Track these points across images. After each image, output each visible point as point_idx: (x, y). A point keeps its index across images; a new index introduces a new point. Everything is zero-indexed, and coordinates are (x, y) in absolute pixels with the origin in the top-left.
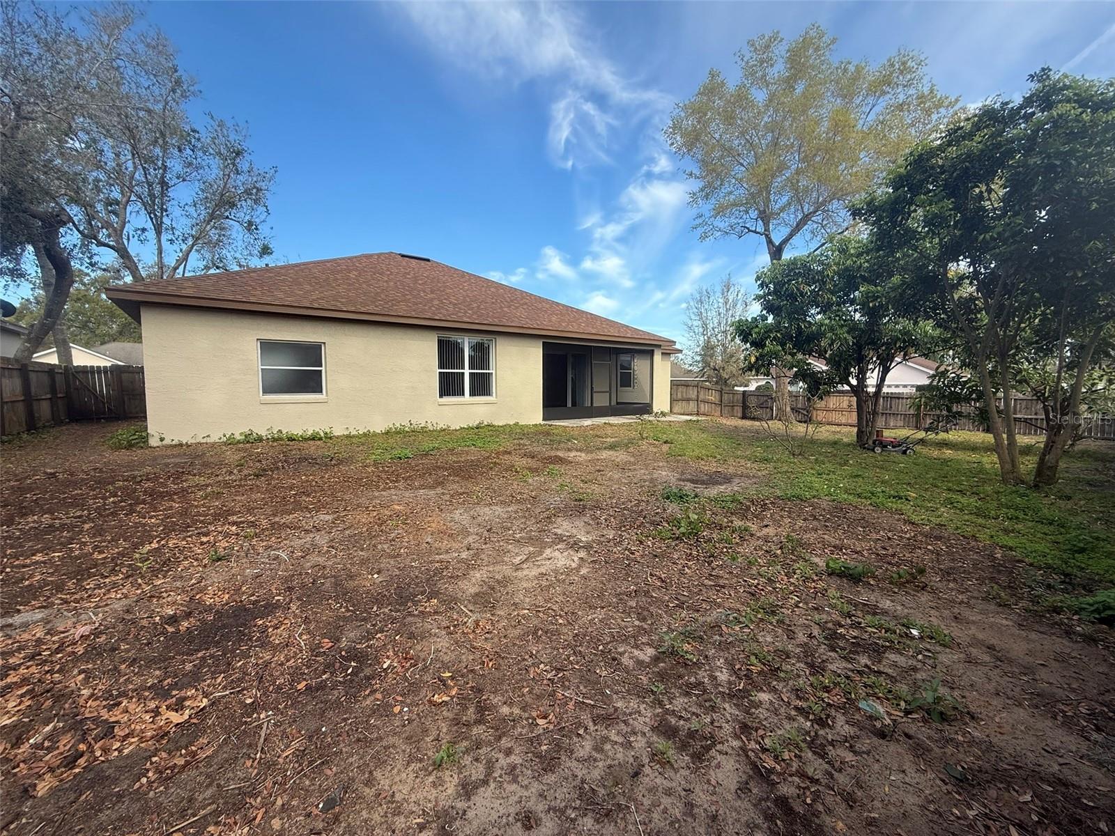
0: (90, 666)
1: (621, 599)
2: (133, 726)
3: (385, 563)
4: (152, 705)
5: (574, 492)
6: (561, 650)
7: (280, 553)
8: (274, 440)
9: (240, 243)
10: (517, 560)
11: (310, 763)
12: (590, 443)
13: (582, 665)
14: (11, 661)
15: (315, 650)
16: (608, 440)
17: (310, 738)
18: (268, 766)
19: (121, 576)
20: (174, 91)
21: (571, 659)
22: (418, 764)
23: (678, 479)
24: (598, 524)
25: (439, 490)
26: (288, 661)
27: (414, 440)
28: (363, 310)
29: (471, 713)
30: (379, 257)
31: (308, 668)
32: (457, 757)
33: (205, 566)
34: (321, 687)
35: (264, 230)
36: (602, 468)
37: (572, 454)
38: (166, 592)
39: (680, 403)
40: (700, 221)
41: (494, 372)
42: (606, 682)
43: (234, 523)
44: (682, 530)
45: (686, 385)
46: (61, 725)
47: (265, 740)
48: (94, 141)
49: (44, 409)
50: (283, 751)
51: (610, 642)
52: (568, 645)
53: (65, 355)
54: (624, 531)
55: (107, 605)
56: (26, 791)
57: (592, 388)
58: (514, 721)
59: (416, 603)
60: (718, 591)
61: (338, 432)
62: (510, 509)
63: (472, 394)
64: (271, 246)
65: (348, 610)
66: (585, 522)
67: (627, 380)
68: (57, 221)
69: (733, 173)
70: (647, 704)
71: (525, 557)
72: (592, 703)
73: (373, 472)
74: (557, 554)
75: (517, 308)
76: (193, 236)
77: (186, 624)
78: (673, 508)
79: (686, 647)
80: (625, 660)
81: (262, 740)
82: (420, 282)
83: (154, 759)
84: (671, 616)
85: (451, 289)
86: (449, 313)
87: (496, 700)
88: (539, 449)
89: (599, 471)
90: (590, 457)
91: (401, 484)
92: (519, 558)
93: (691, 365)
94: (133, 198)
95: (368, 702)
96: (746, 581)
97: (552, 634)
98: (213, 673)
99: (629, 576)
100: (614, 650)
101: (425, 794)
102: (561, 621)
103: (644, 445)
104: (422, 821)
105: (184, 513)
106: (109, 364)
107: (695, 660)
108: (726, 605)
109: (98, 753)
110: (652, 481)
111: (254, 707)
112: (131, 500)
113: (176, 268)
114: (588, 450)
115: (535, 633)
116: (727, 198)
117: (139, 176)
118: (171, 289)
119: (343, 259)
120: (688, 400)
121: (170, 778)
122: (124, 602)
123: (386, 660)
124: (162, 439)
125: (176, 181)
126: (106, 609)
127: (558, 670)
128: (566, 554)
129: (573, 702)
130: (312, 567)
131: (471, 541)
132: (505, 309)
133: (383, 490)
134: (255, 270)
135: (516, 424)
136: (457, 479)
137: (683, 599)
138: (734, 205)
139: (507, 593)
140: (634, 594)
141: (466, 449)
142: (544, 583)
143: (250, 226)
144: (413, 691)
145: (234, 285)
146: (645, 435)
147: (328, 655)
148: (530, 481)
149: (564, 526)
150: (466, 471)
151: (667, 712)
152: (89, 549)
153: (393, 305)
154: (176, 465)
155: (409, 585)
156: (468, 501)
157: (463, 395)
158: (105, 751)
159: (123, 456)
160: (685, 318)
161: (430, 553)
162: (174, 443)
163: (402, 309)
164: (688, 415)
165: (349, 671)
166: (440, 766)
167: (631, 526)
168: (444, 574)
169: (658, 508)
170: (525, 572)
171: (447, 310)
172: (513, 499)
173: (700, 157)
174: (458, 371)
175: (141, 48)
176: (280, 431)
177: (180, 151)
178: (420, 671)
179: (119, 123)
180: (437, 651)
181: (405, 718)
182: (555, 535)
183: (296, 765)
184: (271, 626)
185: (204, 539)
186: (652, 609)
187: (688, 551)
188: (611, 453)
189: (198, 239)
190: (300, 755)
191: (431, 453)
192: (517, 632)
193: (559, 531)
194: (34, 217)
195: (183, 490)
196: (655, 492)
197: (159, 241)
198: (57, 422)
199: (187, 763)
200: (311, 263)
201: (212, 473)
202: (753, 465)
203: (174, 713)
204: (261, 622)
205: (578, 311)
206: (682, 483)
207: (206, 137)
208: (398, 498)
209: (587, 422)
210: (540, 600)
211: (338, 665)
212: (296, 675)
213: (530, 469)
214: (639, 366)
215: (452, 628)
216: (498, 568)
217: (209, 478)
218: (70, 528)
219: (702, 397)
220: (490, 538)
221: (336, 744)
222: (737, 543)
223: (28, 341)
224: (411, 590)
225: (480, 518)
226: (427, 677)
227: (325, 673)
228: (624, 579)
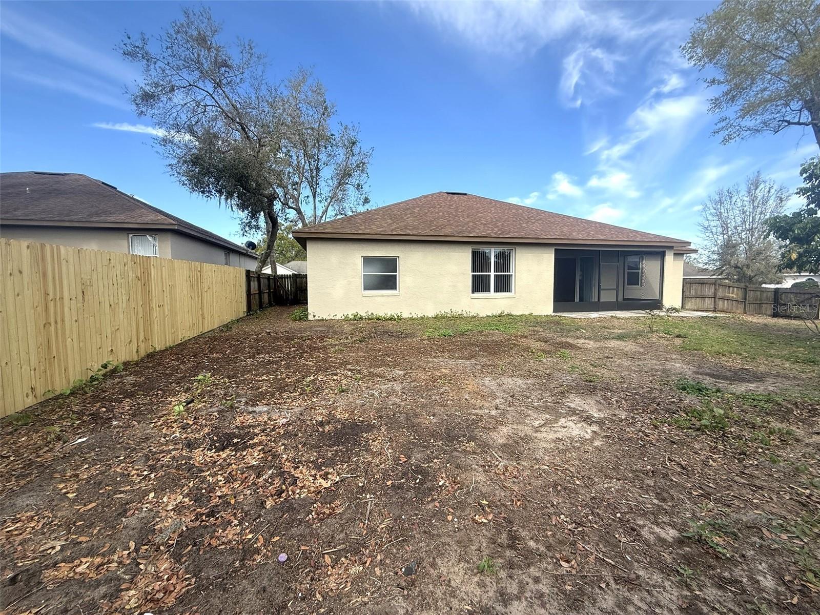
0: (286, 442)
1: (637, 476)
2: (305, 482)
3: (438, 409)
4: (313, 472)
5: (584, 374)
6: (580, 508)
7: (374, 392)
8: (369, 319)
9: (353, 198)
10: (536, 423)
11: (397, 538)
12: (599, 333)
13: (600, 526)
14: (255, 431)
15: (396, 460)
16: (616, 331)
17: (395, 520)
18: (372, 531)
19: (298, 393)
20: (324, 114)
21: (590, 517)
22: (466, 564)
23: (694, 372)
24: (609, 404)
25: (473, 361)
26: (381, 464)
27: (454, 324)
28: (423, 233)
29: (503, 538)
30: (433, 196)
31: (392, 472)
32: (495, 569)
33: (336, 394)
34: (400, 487)
35: (366, 188)
36: (610, 356)
37: (582, 341)
38: (318, 406)
39: (693, 300)
40: (724, 124)
41: (513, 274)
42: (625, 549)
43: (350, 370)
44: (704, 422)
45: (702, 283)
46: (275, 472)
47: (370, 513)
48: (289, 151)
49: (266, 297)
50: (380, 524)
51: (628, 513)
52: (586, 504)
53: (274, 269)
54: (636, 414)
55: (292, 409)
56: (262, 503)
57: (599, 286)
58: (540, 556)
59: (460, 443)
60: (754, 491)
61: (405, 315)
62: (529, 382)
63: (496, 290)
64: (369, 198)
65: (415, 438)
66: (596, 401)
67: (634, 279)
68: (272, 198)
69: (768, 69)
70: (672, 582)
71: (543, 422)
72: (613, 563)
73: (428, 344)
74: (571, 423)
75: (534, 223)
76: (330, 197)
77: (327, 428)
78: (689, 399)
79: (716, 539)
80: (645, 533)
81: (368, 512)
82: (460, 210)
83: (315, 505)
84: (695, 504)
85: (482, 213)
86: (482, 231)
87: (524, 533)
88: (551, 335)
89: (608, 358)
90: (598, 345)
91: (446, 354)
92: (538, 422)
93: (706, 264)
94: (304, 180)
95: (430, 507)
96: (793, 488)
97: (571, 492)
98: (342, 461)
99: (645, 456)
100: (632, 521)
101: (472, 589)
102: (578, 482)
103: (654, 338)
104: (471, 609)
105: (325, 360)
106: (291, 273)
107: (728, 555)
108: (767, 508)
109: (290, 493)
110: (664, 371)
111: (363, 490)
112: (302, 351)
113: (322, 217)
114: (595, 339)
115: (555, 487)
116: (759, 96)
117: (307, 167)
118: (321, 229)
119: (410, 200)
120: (703, 297)
121: (323, 520)
122: (299, 409)
123: (441, 480)
124: (314, 316)
125: (323, 166)
126: (292, 411)
127: (579, 524)
128: (580, 425)
129: (594, 556)
130: (393, 405)
131: (499, 403)
132: (524, 225)
133: (435, 357)
134: (361, 214)
135: (531, 314)
136: (485, 354)
137: (708, 489)
138: (770, 100)
139: (529, 449)
140: (651, 474)
141: (491, 332)
142: (561, 447)
143: (359, 187)
144: (460, 508)
145: (350, 224)
146: (654, 329)
147: (404, 467)
148: (545, 361)
149: (576, 402)
150: (493, 349)
151: (697, 597)
152: (284, 376)
153: (442, 228)
154: (321, 331)
155: (454, 428)
156: (495, 372)
157: (489, 291)
158: (294, 492)
159: (296, 325)
160: (701, 220)
161: (468, 407)
162: (320, 319)
163: (447, 231)
164: (703, 311)
165: (418, 481)
166: (482, 571)
167: (644, 411)
168: (479, 424)
169: (673, 397)
170: (544, 435)
171: (480, 229)
172: (529, 374)
173: (725, 62)
174: (486, 273)
175: (310, 94)
176: (372, 314)
177: (326, 148)
178: (465, 494)
179: (299, 139)
180: (476, 482)
181: (456, 526)
182: (569, 408)
183: (388, 536)
184: (371, 439)
185: (335, 378)
186: (672, 492)
187: (713, 444)
188: (619, 342)
189: (333, 198)
190: (390, 530)
191: (466, 333)
192: (540, 482)
193: (572, 405)
194: (264, 196)
195: (325, 347)
196: (668, 381)
197: (315, 202)
198: (271, 305)
199: (330, 514)
200: (393, 205)
201: (338, 338)
202: (793, 366)
203: (323, 481)
204: (365, 435)
205: (588, 222)
206: (700, 376)
207: (337, 137)
208: (445, 365)
209: (594, 315)
210: (558, 461)
211: (410, 475)
212: (386, 475)
213: (543, 351)
214: (649, 267)
215: (487, 467)
216: (520, 427)
217: (336, 341)
218: (277, 363)
219: (720, 293)
220: (513, 402)
221: (412, 530)
222: (776, 446)
223: (261, 262)
224: (456, 432)
225: (504, 386)
226: (470, 500)
227: (403, 478)
228: (639, 458)
